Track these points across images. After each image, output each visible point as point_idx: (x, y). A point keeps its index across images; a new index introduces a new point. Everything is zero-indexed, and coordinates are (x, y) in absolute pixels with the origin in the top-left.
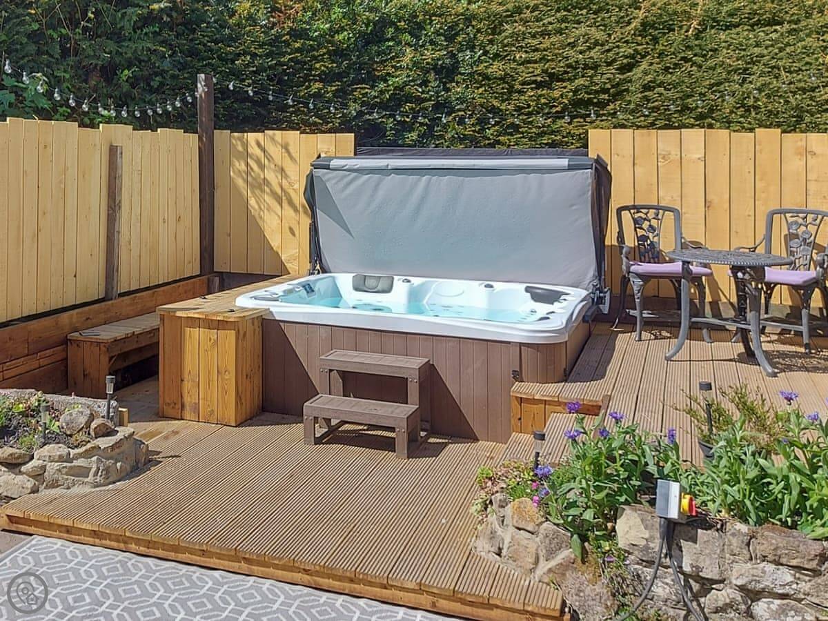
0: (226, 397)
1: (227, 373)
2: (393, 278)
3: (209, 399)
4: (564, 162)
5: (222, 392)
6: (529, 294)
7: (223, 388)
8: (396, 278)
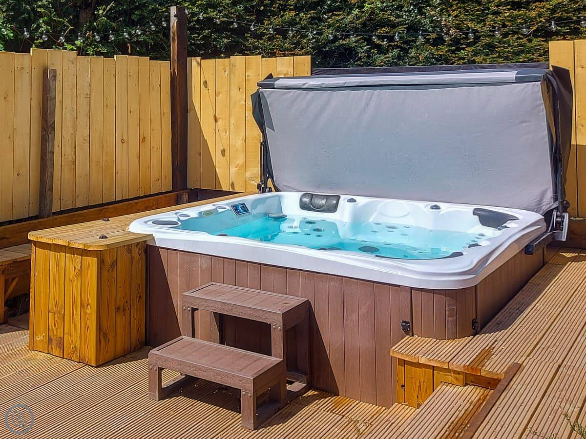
0: (88, 333)
1: (89, 306)
2: (340, 197)
3: (73, 334)
4: (512, 75)
5: (85, 327)
6: (477, 217)
7: (85, 323)
8: (342, 197)
